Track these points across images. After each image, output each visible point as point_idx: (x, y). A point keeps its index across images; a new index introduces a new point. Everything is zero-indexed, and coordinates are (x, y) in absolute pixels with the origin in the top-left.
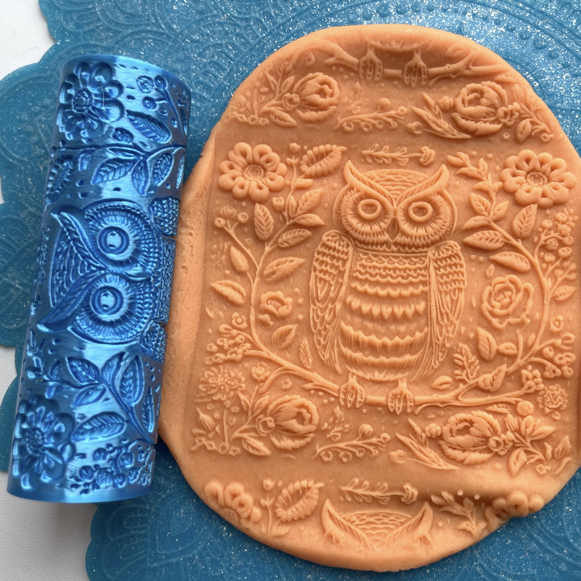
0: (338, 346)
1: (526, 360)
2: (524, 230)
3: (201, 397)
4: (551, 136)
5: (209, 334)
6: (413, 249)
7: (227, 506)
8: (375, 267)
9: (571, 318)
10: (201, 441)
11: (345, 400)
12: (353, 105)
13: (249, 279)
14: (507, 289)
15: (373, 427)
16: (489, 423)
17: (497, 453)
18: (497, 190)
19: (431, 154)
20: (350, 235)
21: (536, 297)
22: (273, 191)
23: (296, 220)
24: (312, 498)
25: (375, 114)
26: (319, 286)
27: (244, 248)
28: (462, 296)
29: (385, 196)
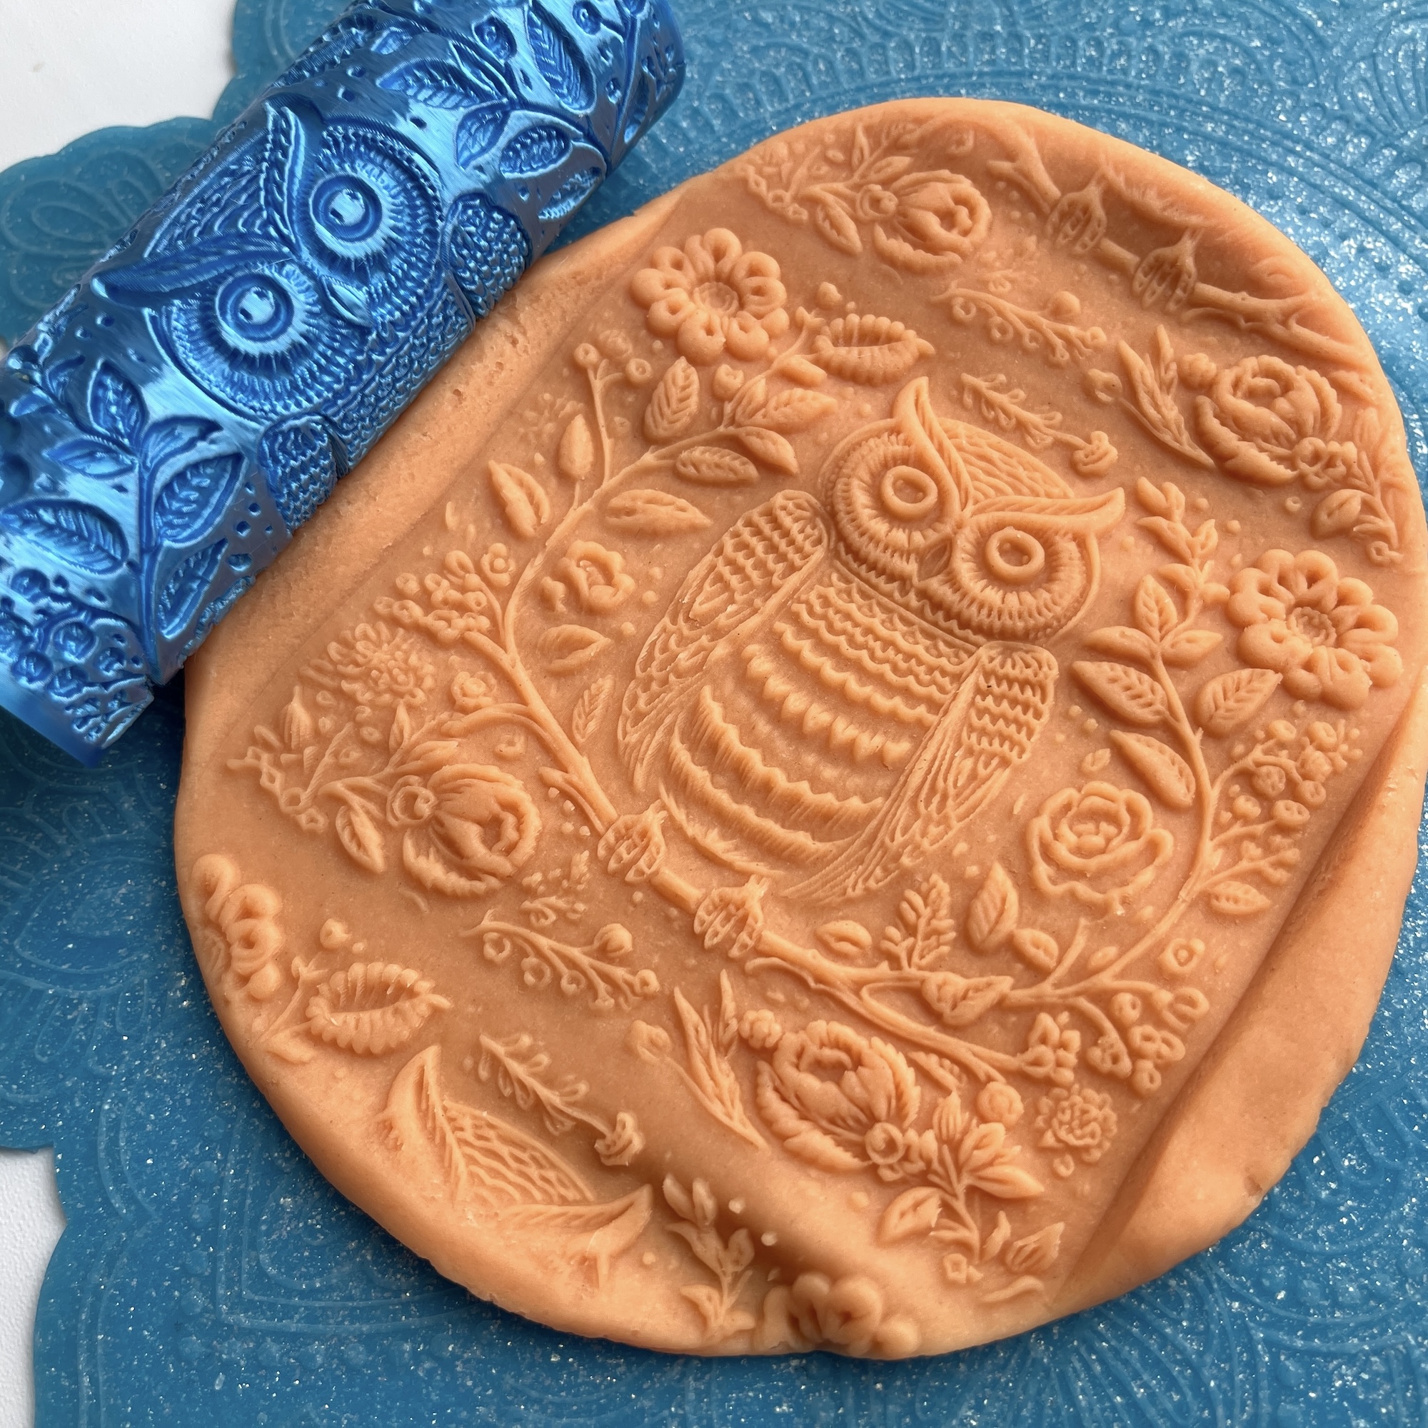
0: (670, 732)
1: (1064, 997)
2: (1221, 712)
3: (319, 670)
4: (1394, 554)
5: (421, 556)
6: (954, 624)
7: (216, 925)
8: (848, 616)
9: (1222, 961)
10: (258, 758)
11: (611, 850)
12: (998, 274)
13: (572, 497)
14: (1113, 819)
15: (634, 945)
16: (897, 1086)
17: (875, 1167)
18: (1209, 600)
19: (1106, 454)
20: (836, 524)
21: (1168, 874)
22: (733, 353)
23: (741, 432)
24: (405, 1019)
25: (1035, 315)
26: (707, 587)
27: (603, 430)
28: (1003, 776)
29: (958, 484)
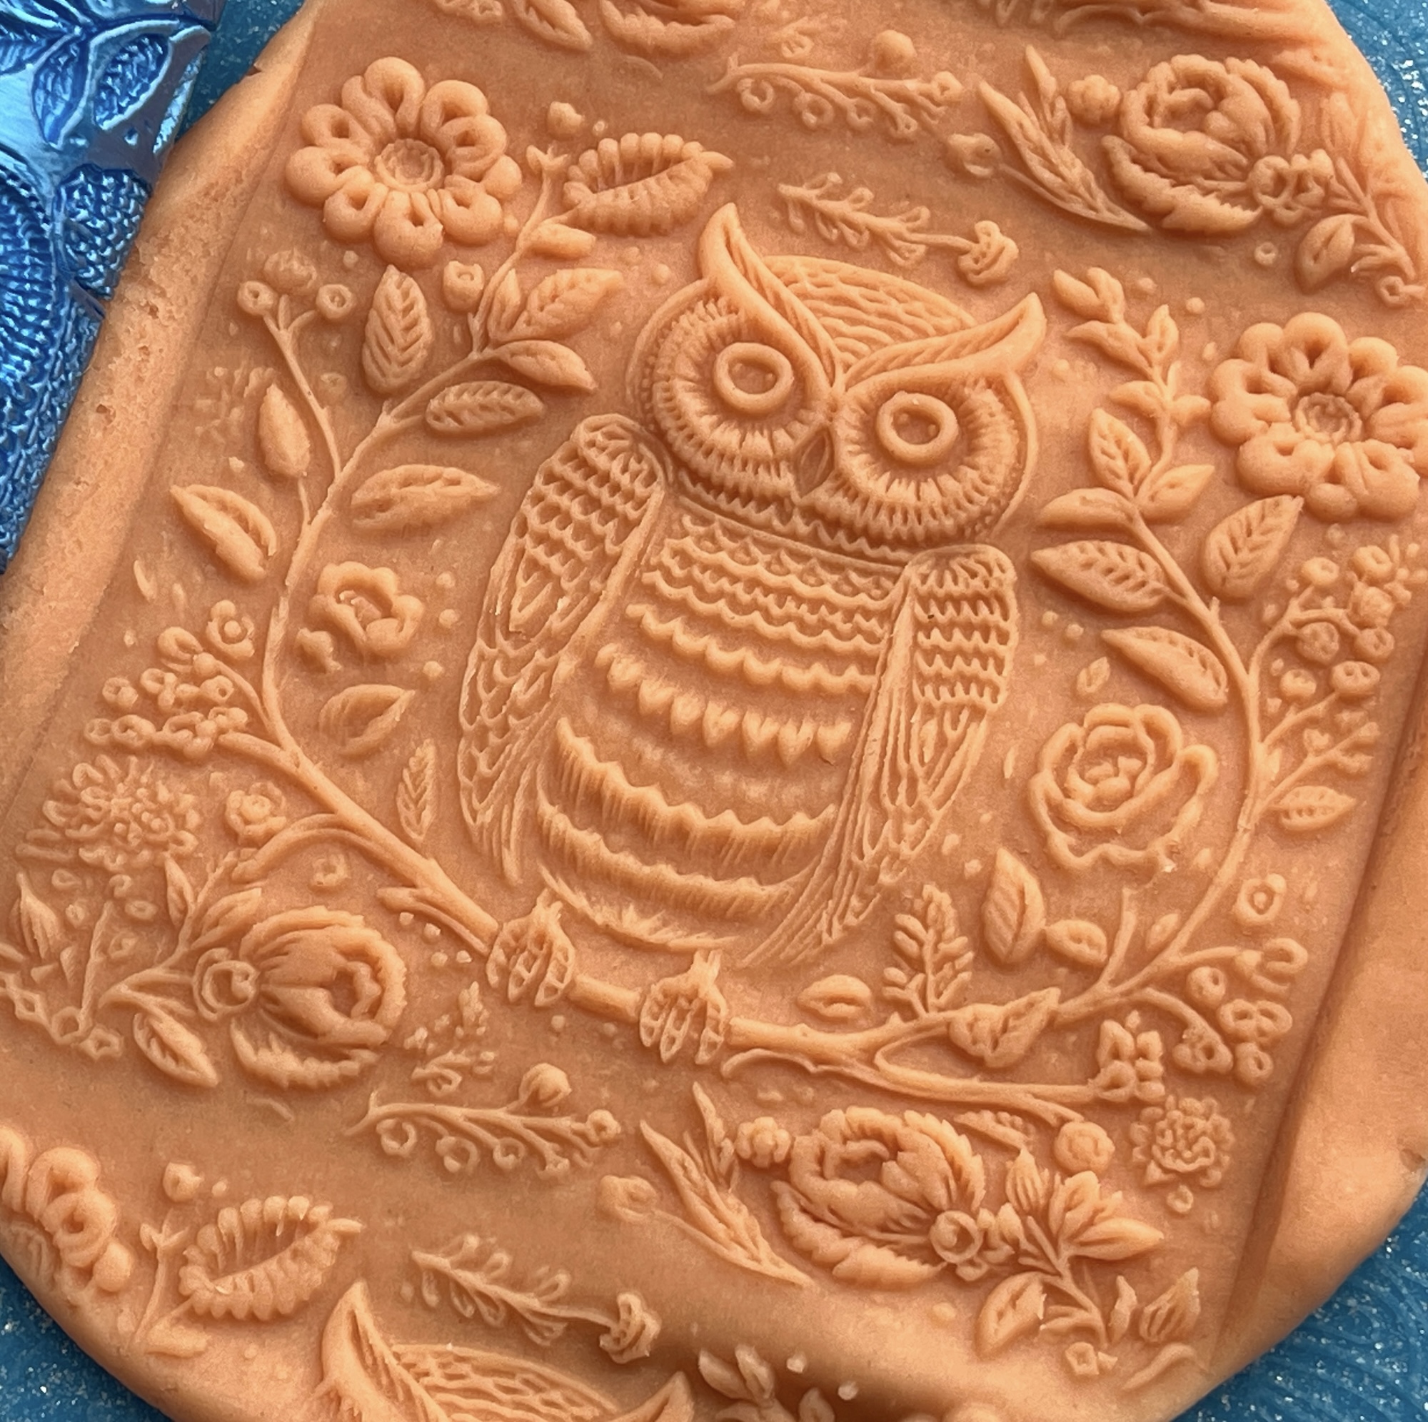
0: (531, 794)
1: (1128, 993)
2: (1235, 570)
3: (41, 843)
4: (1413, 289)
5: (123, 648)
6: (862, 543)
7: (26, 1216)
8: (720, 571)
9: (1311, 893)
10: (2, 983)
11: (505, 972)
12: (789, 31)
13: (299, 504)
14: (1132, 749)
15: (571, 1084)
16: (951, 1163)
17: (952, 1268)
18: (1184, 421)
19: (1001, 251)
20: (669, 446)
21: (1218, 800)
22: (456, 240)
23: (503, 353)
24: (310, 1260)
25: (852, 76)
26: (521, 584)
27: (312, 399)
28: (978, 733)
